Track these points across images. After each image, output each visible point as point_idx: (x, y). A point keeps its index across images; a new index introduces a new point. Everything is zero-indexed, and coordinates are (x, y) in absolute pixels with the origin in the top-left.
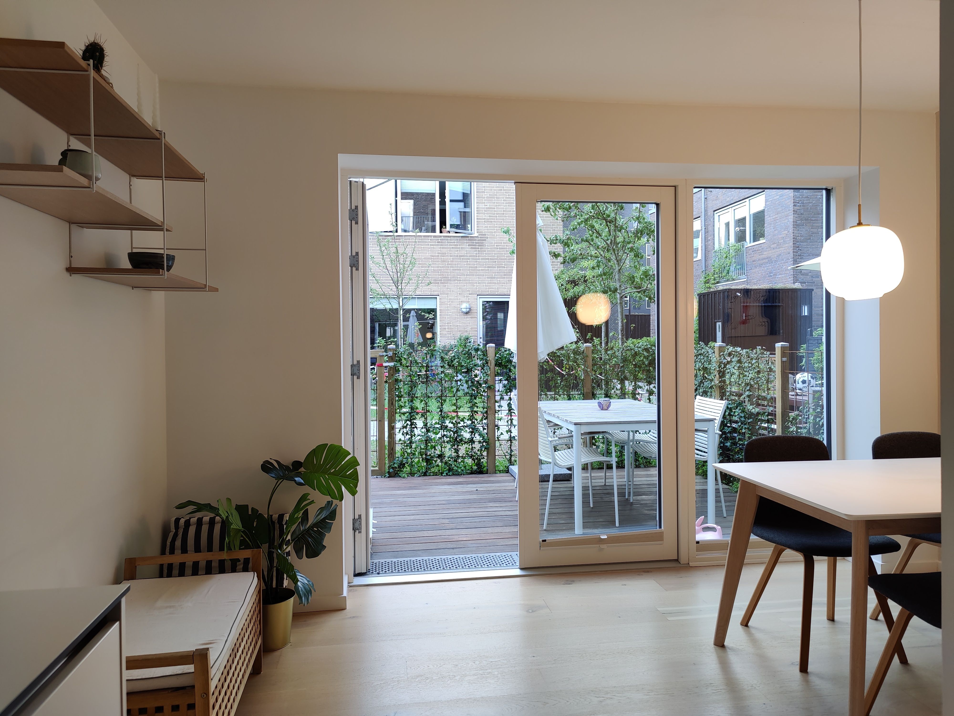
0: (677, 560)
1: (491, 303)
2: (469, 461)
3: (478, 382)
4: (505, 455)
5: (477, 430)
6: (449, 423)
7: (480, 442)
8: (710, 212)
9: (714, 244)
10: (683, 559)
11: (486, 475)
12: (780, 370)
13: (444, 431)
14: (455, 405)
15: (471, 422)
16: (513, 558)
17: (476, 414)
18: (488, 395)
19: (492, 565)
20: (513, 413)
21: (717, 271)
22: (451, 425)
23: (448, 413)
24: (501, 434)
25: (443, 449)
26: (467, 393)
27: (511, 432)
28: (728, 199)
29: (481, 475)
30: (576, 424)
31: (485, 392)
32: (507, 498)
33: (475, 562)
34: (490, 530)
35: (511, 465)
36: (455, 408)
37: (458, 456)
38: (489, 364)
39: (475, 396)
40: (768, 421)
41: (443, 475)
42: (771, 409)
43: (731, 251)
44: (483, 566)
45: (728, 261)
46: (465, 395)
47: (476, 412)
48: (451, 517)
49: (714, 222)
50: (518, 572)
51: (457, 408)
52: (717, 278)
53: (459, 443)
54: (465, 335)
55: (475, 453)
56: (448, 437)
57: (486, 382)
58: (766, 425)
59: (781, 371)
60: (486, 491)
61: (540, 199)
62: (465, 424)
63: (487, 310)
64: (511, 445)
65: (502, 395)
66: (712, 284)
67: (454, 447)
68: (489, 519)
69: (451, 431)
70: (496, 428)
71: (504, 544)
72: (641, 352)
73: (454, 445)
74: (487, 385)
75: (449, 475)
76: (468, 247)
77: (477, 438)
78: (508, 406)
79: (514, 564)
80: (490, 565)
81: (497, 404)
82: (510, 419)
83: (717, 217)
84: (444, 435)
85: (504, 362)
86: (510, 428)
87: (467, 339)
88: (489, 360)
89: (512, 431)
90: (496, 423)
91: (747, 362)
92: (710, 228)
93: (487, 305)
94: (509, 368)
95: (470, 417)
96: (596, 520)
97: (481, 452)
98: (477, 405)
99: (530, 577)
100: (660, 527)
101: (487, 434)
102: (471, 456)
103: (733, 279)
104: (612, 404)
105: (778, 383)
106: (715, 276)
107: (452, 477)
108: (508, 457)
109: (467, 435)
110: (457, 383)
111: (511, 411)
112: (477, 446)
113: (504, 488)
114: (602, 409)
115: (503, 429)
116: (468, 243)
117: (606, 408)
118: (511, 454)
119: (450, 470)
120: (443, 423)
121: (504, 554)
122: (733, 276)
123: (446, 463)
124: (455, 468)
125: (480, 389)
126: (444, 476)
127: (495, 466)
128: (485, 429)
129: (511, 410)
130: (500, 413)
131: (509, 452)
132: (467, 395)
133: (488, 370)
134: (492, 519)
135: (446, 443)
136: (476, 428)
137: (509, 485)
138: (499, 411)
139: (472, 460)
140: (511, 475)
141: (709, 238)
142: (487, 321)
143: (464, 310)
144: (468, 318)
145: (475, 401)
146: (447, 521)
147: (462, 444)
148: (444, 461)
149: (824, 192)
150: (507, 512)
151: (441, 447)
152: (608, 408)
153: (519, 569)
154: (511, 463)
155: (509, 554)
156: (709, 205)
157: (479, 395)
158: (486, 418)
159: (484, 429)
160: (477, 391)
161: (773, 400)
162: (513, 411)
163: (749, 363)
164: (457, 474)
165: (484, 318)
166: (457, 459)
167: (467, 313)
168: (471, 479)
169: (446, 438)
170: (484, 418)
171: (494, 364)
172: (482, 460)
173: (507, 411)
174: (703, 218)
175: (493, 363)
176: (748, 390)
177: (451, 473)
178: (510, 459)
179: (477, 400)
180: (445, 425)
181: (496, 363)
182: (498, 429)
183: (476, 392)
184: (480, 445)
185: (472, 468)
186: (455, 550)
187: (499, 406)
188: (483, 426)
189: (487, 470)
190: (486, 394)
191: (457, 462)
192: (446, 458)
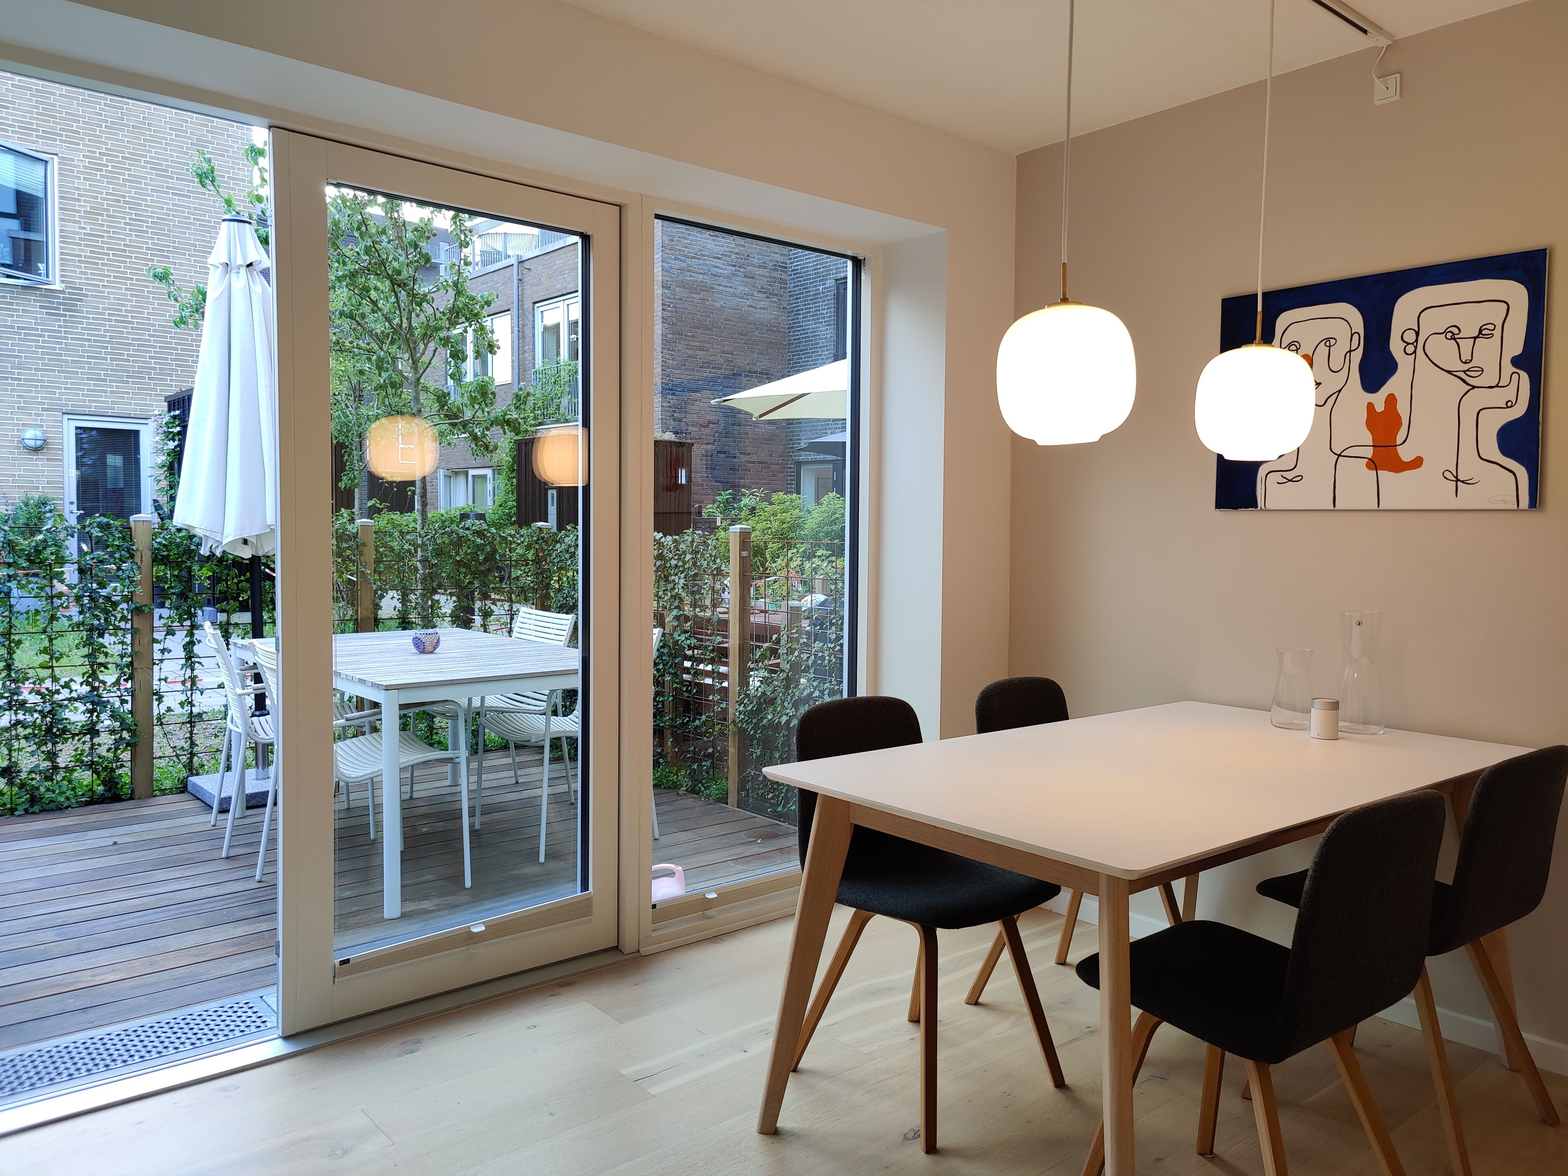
0: (616, 949)
1: (94, 433)
2: (85, 777)
3: (108, 598)
4: (177, 756)
5: (104, 704)
6: (30, 693)
7: (113, 732)
8: (528, 305)
9: (534, 359)
10: (629, 943)
11: (130, 803)
12: (738, 573)
13: (16, 714)
14: (45, 651)
15: (88, 688)
16: (255, 1010)
17: (102, 669)
18: (134, 627)
19: (204, 1040)
20: (197, 665)
21: (540, 404)
22: (33, 699)
23: (28, 671)
24: (167, 711)
25: (14, 754)
26: (78, 625)
27: (192, 706)
28: (558, 286)
29: (116, 804)
30: (388, 688)
31: (127, 621)
32: (197, 855)
33: (156, 1040)
34: (173, 943)
35: (192, 775)
36: (47, 657)
37: (55, 768)
38: (137, 559)
39: (99, 630)
40: (712, 661)
41: (17, 813)
42: (719, 639)
43: (562, 373)
44: (181, 1046)
45: (558, 390)
46: (73, 628)
47: (105, 666)
48: (60, 922)
49: (534, 321)
50: (278, 1048)
51: (51, 659)
52: (539, 417)
53: (57, 736)
54: (36, 496)
55: (100, 757)
56: (30, 726)
57: (128, 599)
58: (709, 668)
59: (739, 575)
60: (139, 843)
61: (336, 179)
62: (74, 695)
63: (85, 446)
64: (191, 733)
65: (170, 626)
66: (532, 426)
67: (44, 748)
68: (164, 915)
69: (36, 711)
70: (155, 697)
71: (220, 973)
72: (470, 537)
73: (46, 744)
74: (133, 606)
75: (34, 813)
76: (38, 309)
77: (106, 722)
78: (185, 649)
79: (262, 1025)
80: (198, 1042)
81: (157, 647)
82: (190, 677)
83: (540, 313)
84: (18, 722)
85: (175, 554)
86: (189, 696)
87: (45, 504)
88: (137, 550)
89: (194, 702)
90: (155, 687)
91: (676, 557)
92: (528, 332)
93: (83, 436)
94: (187, 567)
95: (88, 677)
96: (419, 880)
97: (115, 754)
98: (105, 650)
99: (312, 1054)
100: (585, 887)
101: (131, 712)
102: (91, 766)
103: (566, 420)
104: (441, 639)
105: (731, 596)
106: (536, 412)
107: (41, 816)
108: (184, 759)
109: (77, 716)
110: (52, 603)
111: (193, 659)
112: (105, 740)
113: (184, 830)
114: (423, 652)
115: (172, 700)
116: (39, 301)
117: (430, 648)
118: (192, 751)
119: (34, 800)
120: (15, 694)
121: (228, 1002)
122: (566, 414)
123: (22, 786)
124: (49, 795)
125: (113, 615)
126: (19, 816)
127: (151, 780)
128: (126, 702)
129: (193, 657)
130: (164, 665)
131: (186, 746)
132: (78, 628)
133: (137, 573)
134: (173, 913)
135: (23, 741)
136: (104, 702)
137: (195, 822)
138: (161, 661)
139: (93, 772)
140: (193, 798)
141: (526, 348)
142: (84, 469)
143: (32, 443)
144: (39, 462)
145: (100, 640)
146: (49, 936)
147: (66, 740)
148: (18, 781)
149: (850, 264)
150: (207, 888)
151: (10, 751)
152: (435, 649)
153: (280, 1041)
154: (191, 769)
155: (242, 999)
156: (528, 291)
157: (111, 627)
158: (131, 677)
159: (123, 702)
160: (106, 619)
161: (724, 624)
162: (196, 660)
163: (679, 559)
164: (55, 808)
165: (79, 465)
166: (53, 775)
167: (36, 450)
168: (93, 818)
169: (22, 729)
170: (125, 677)
171: (150, 560)
172: (120, 771)
173: (183, 661)
174: (515, 313)
175: (148, 557)
176: (676, 608)
177: (36, 808)
178: (189, 763)
179: (107, 640)
180: (20, 698)
181: (156, 556)
182: (160, 699)
183: (102, 621)
184: (113, 737)
185: (91, 790)
186: (91, 1015)
187: (163, 651)
188: (122, 695)
189: (132, 791)
190: (129, 626)
191: (52, 780)
192: (23, 775)
